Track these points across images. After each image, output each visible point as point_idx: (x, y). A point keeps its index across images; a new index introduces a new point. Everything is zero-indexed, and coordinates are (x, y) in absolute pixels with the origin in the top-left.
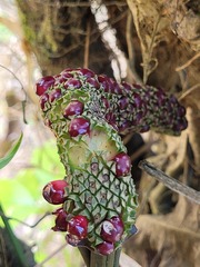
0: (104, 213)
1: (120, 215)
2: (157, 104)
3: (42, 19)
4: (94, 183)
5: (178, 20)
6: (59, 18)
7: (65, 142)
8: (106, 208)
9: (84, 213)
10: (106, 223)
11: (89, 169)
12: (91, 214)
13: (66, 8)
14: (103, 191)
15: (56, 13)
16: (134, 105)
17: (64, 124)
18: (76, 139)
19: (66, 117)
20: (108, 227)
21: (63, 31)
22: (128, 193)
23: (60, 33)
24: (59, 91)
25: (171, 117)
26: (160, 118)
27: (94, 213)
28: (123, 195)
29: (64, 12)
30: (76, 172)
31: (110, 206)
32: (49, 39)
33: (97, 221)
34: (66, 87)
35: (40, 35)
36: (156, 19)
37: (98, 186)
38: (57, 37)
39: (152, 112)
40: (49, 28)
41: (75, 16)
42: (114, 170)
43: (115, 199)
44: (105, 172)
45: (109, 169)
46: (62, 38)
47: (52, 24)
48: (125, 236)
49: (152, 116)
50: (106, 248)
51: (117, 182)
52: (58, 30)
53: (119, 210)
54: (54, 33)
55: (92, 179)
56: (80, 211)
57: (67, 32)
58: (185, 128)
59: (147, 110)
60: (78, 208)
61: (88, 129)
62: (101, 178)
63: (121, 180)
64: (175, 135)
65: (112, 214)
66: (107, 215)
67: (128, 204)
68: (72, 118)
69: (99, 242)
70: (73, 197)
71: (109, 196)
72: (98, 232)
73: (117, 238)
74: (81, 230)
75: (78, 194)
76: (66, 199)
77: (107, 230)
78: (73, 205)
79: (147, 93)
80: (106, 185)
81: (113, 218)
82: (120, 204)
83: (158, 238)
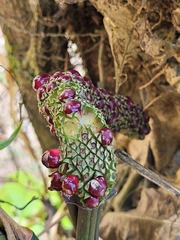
0: (91, 173)
1: (104, 176)
2: (126, 109)
3: (27, 49)
4: (84, 150)
5: (145, 40)
6: (43, 46)
7: (61, 119)
8: (93, 169)
9: (76, 173)
10: (93, 181)
11: (80, 139)
12: (81, 174)
13: (49, 38)
14: (91, 156)
15: (40, 42)
16: (109, 107)
17: (59, 106)
18: (70, 115)
19: (62, 101)
20: (94, 184)
21: (45, 57)
22: (110, 159)
23: (43, 60)
24: (54, 83)
25: (137, 121)
26: (129, 121)
27: (84, 173)
28: (106, 160)
29: (47, 41)
30: (70, 142)
31: (96, 168)
32: (33, 65)
33: (86, 180)
34: (60, 81)
35: (24, 63)
36: (127, 40)
37: (87, 152)
38: (40, 63)
39: (122, 115)
40: (33, 56)
41: (56, 45)
42: (100, 139)
43: (101, 162)
44: (93, 141)
45: (96, 139)
46: (43, 64)
47: (36, 51)
48: (107, 193)
49: (122, 119)
50: (93, 202)
51: (102, 149)
52: (41, 56)
53: (103, 171)
54: (37, 59)
55: (82, 147)
56: (72, 172)
57: (48, 59)
58: (148, 133)
59: (119, 112)
60: (71, 169)
61: (79, 109)
62: (89, 146)
63: (105, 148)
64: (140, 139)
65: (98, 174)
66: (94, 175)
67: (111, 167)
68: (66, 101)
69: (87, 196)
70: (67, 161)
71: (96, 160)
72: (87, 188)
73: (102, 194)
74: (73, 186)
75: (71, 159)
76: (61, 163)
77: (94, 187)
78: (67, 167)
79: (119, 100)
80: (94, 151)
81: (99, 177)
82: (104, 167)
83: (123, 229)
